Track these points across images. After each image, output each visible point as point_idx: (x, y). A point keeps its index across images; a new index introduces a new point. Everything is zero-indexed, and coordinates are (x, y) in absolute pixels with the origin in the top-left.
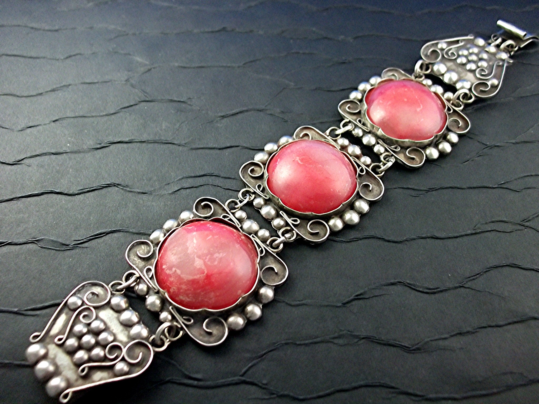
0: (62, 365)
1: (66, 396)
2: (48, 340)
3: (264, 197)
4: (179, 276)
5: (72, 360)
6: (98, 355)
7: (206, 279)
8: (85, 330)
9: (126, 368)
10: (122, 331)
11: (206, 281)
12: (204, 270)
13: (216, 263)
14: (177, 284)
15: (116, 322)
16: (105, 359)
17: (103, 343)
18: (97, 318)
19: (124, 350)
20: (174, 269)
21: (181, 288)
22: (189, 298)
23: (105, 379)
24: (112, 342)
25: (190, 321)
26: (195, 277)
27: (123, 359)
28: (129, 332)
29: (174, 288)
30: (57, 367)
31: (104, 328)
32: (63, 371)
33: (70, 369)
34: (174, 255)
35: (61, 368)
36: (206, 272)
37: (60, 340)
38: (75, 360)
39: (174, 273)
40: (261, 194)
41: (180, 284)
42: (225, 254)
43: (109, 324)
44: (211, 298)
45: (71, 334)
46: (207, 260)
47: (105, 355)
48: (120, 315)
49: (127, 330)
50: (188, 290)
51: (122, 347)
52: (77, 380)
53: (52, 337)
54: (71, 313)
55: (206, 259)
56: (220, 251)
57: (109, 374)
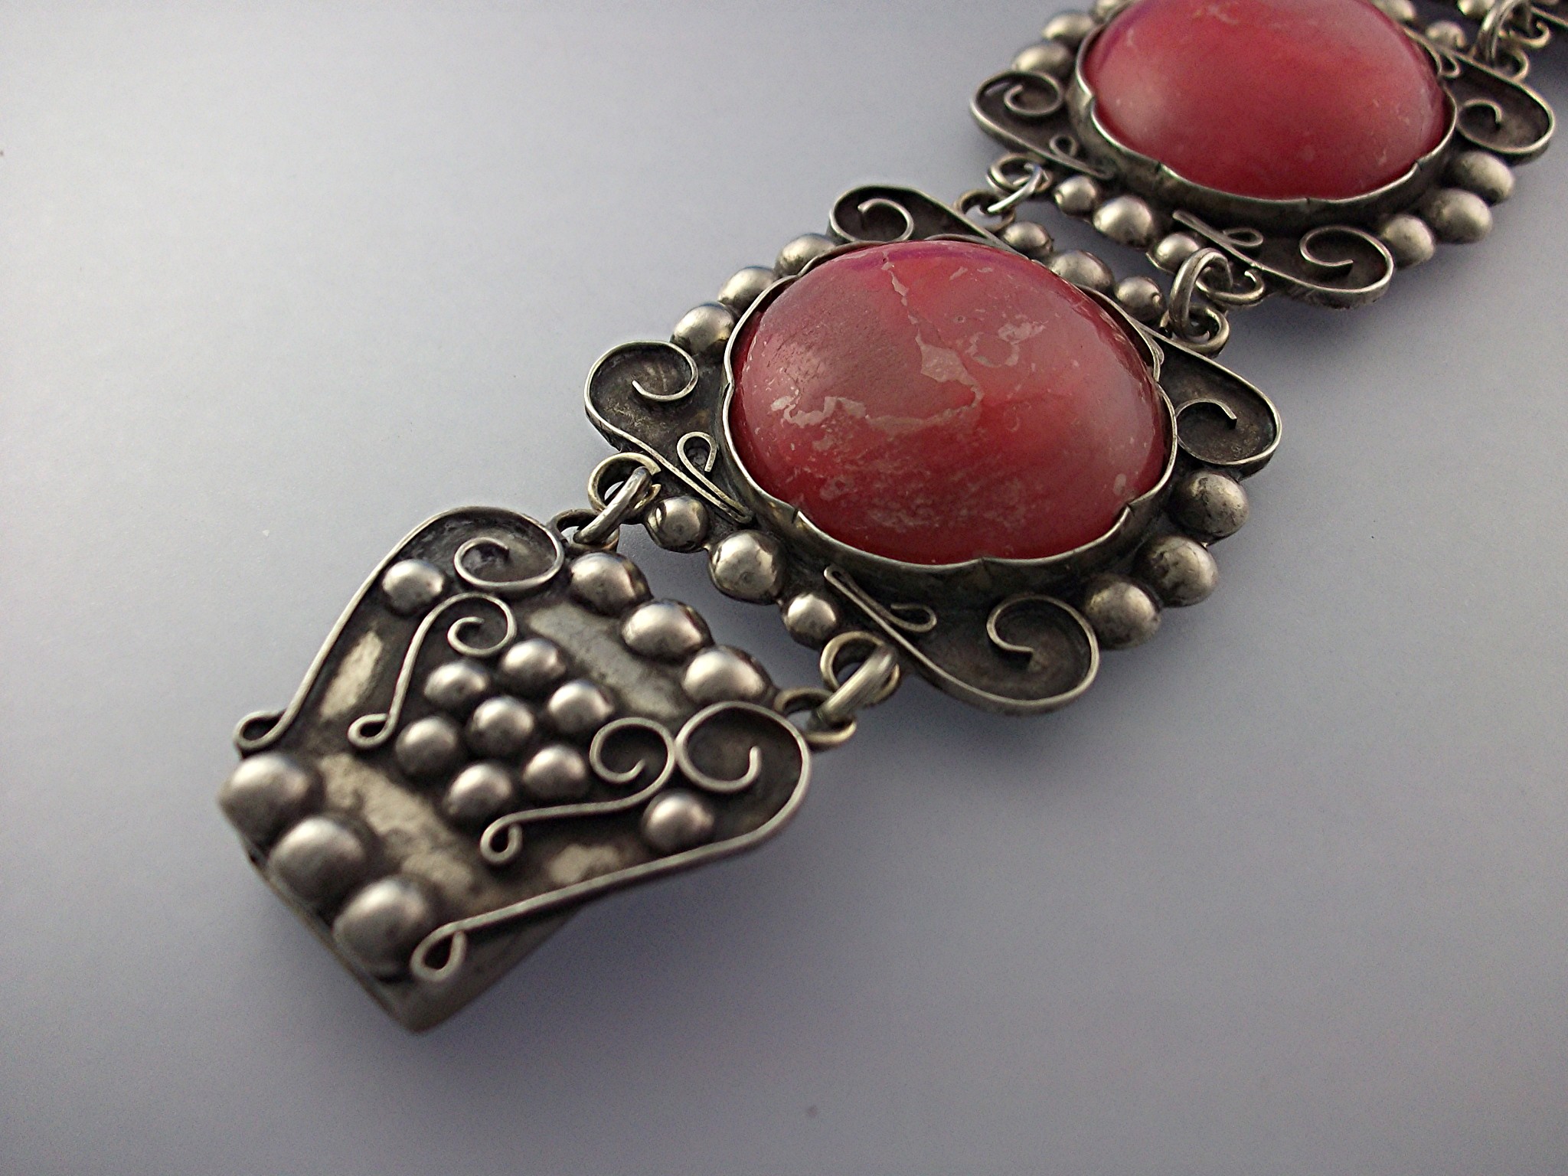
0: (396, 832)
1: (439, 955)
2: (314, 740)
3: (1095, 173)
4: (862, 422)
5: (440, 812)
6: (555, 773)
7: (979, 424)
8: (479, 682)
9: (699, 815)
10: (642, 679)
11: (982, 431)
12: (968, 388)
13: (1013, 360)
14: (853, 462)
15: (609, 647)
16: (594, 786)
17: (569, 725)
18: (524, 635)
19: (676, 748)
20: (830, 402)
21: (877, 476)
22: (914, 515)
23: (607, 870)
24: (610, 719)
25: (925, 619)
26: (937, 420)
27: (679, 783)
28: (677, 682)
29: (842, 478)
30: (372, 841)
31: (561, 669)
32: (404, 858)
33: (437, 846)
34: (819, 349)
35: (397, 848)
36: (979, 397)
37: (368, 730)
38: (453, 810)
39: (834, 415)
40: (1077, 165)
41: (870, 457)
42: (1042, 327)
43: (581, 654)
44: (1013, 508)
45: (418, 705)
46: (972, 350)
47: (590, 770)
48: (618, 623)
49: (663, 675)
50: (908, 477)
51: (665, 733)
52: (475, 889)
53: (329, 724)
54: (401, 626)
55: (967, 344)
56: (1018, 317)
57: (620, 849)
